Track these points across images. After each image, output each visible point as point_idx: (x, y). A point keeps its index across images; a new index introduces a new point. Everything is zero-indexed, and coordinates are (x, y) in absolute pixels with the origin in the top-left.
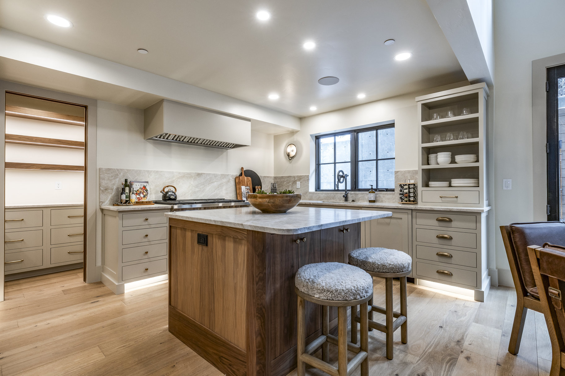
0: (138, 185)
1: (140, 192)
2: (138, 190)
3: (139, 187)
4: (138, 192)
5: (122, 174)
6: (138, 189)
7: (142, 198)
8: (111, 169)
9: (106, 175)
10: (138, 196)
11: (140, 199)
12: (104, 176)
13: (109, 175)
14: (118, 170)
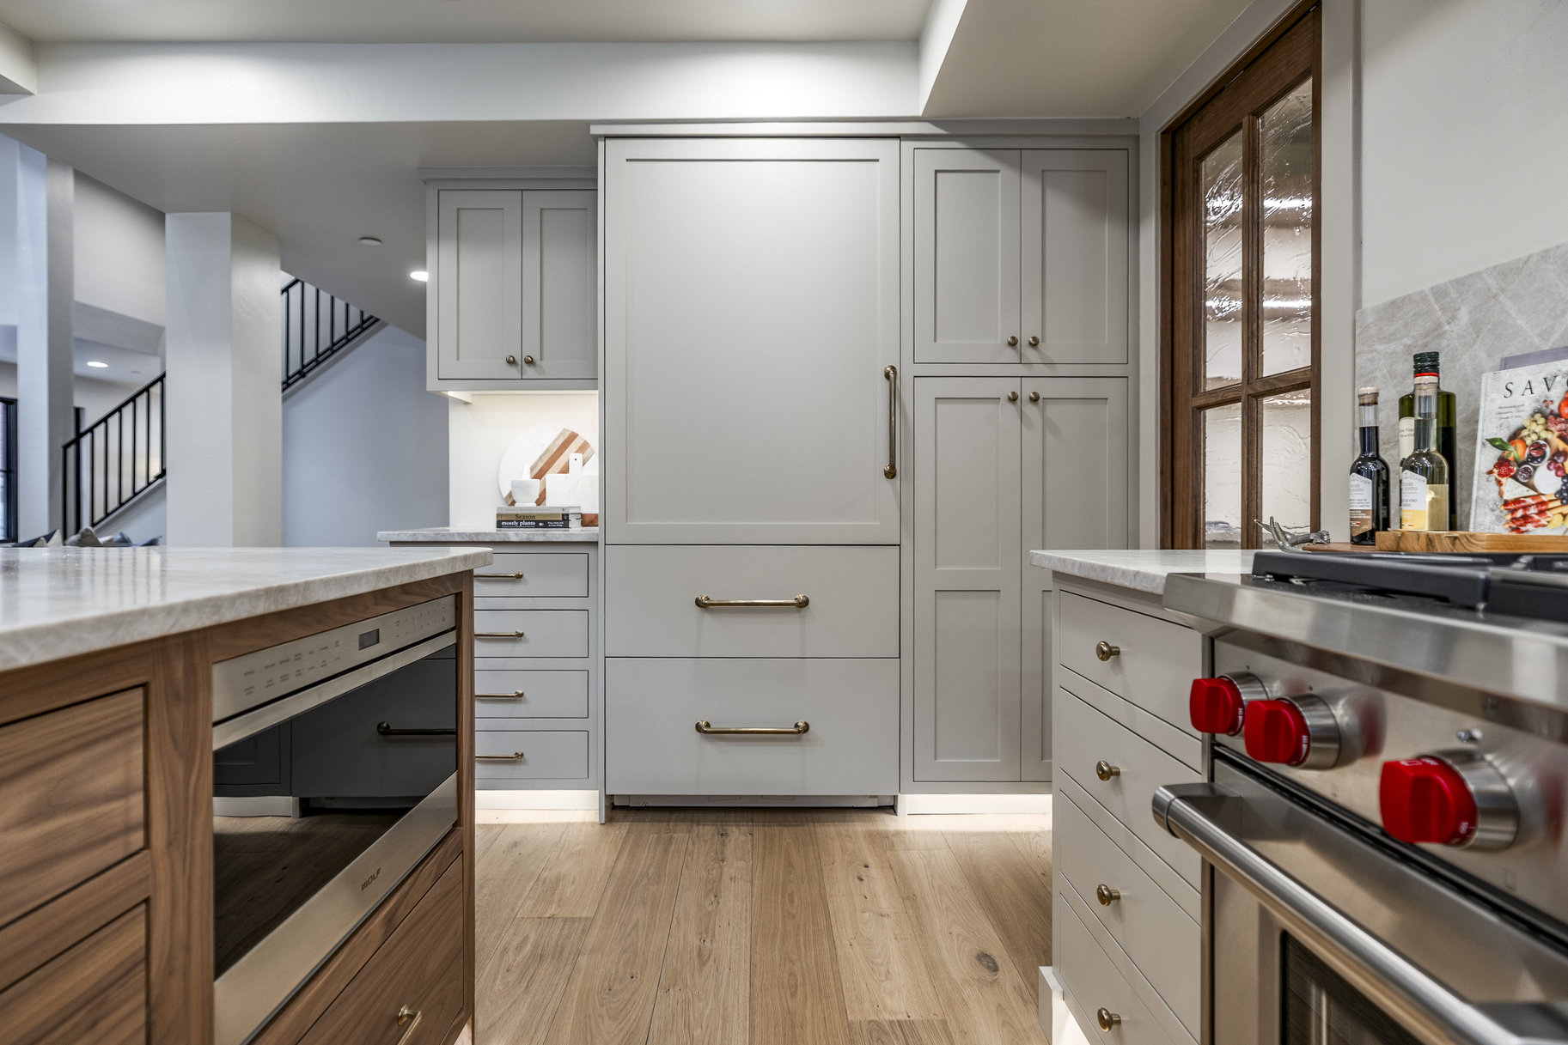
0: (1518, 388)
1: (1538, 447)
2: (1515, 436)
3: (1529, 403)
4: (1517, 452)
5: (1464, 315)
6: (1522, 419)
7: (1543, 510)
8: (1404, 299)
9: (1380, 347)
10: (1512, 489)
11: (1526, 519)
12: (1371, 360)
13: (1392, 346)
14: (1439, 293)
